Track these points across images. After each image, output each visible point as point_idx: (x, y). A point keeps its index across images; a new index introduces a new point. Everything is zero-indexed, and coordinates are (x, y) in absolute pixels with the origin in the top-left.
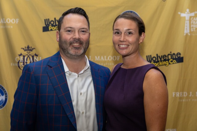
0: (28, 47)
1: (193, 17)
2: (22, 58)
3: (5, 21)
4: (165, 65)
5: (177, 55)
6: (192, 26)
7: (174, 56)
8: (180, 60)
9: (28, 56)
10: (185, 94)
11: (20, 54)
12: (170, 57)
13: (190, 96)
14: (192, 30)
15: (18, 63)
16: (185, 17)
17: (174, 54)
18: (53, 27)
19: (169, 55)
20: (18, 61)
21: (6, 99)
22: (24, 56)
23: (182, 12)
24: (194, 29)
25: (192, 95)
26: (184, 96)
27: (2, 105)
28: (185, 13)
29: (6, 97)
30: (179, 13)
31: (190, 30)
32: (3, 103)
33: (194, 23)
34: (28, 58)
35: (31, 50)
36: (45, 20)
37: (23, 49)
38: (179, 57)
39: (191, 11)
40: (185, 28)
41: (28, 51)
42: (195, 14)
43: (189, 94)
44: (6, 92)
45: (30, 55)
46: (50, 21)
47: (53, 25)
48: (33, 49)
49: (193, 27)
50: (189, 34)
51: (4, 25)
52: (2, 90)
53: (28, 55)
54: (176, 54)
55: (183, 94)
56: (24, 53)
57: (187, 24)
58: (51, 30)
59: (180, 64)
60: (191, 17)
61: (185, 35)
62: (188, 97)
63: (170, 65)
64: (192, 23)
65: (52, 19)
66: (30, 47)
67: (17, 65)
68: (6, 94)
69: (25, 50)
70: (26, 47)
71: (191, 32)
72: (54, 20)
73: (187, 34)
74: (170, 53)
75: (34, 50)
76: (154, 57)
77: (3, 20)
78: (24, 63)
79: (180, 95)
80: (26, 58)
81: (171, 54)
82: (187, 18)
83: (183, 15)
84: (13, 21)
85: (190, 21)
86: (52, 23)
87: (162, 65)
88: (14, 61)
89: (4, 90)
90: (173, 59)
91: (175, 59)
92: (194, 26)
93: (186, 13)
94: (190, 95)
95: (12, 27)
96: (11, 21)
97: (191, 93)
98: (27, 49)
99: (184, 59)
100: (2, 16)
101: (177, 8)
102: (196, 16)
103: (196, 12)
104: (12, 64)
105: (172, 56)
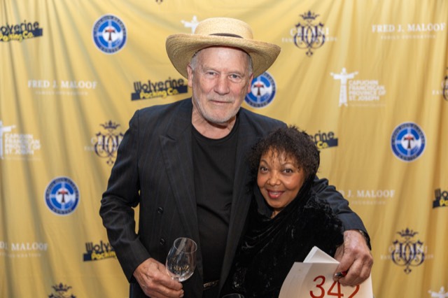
0: (110, 123)
1: (352, 80)
2: (100, 139)
3: (77, 84)
5: (329, 135)
6: (350, 93)
7: (324, 137)
8: (333, 142)
9: (110, 137)
11: (97, 132)
12: (318, 138)
14: (350, 99)
15: (96, 146)
16: (339, 81)
17: (324, 134)
18: (147, 94)
19: (316, 135)
20: (94, 144)
21: (77, 200)
22: (104, 137)
23: (335, 72)
24: (354, 97)
27: (70, 208)
28: (339, 73)
29: (77, 196)
30: (332, 74)
31: (348, 98)
32: (73, 205)
33: (354, 88)
34: (110, 140)
35: (115, 128)
36: (135, 84)
37: (103, 126)
38: (332, 139)
39: (349, 71)
40: (341, 95)
41: (111, 129)
42: (355, 76)
43: (346, 193)
44: (76, 188)
45: (113, 134)
46: (142, 84)
47: (146, 91)
48: (117, 126)
49: (352, 95)
50: (346, 105)
51: (76, 90)
52: (71, 186)
53: (111, 134)
54: (327, 133)
56: (105, 131)
57: (343, 90)
58: (144, 98)
59: (333, 149)
60: (348, 80)
61: (340, 105)
64: (350, 88)
65: (144, 81)
66: (113, 122)
67: (93, 149)
68: (77, 192)
69: (106, 128)
70: (108, 122)
71: (349, 102)
72: (147, 83)
73: (343, 105)
74: (318, 132)
75: (118, 128)
77: (74, 84)
78: (103, 146)
80: (106, 139)
81: (320, 135)
82: (344, 81)
83: (337, 77)
84: (89, 85)
85: (348, 85)
86: (145, 87)
88: (89, 144)
89: (74, 185)
90: (324, 141)
91: (326, 141)
92: (354, 93)
94: (348, 194)
95: (86, 93)
96: (86, 85)
97: (350, 192)
98: (108, 125)
99: (339, 142)
100: (72, 77)
101: (328, 67)
102: (356, 78)
103: (356, 73)
104: (85, 148)
105: (322, 136)
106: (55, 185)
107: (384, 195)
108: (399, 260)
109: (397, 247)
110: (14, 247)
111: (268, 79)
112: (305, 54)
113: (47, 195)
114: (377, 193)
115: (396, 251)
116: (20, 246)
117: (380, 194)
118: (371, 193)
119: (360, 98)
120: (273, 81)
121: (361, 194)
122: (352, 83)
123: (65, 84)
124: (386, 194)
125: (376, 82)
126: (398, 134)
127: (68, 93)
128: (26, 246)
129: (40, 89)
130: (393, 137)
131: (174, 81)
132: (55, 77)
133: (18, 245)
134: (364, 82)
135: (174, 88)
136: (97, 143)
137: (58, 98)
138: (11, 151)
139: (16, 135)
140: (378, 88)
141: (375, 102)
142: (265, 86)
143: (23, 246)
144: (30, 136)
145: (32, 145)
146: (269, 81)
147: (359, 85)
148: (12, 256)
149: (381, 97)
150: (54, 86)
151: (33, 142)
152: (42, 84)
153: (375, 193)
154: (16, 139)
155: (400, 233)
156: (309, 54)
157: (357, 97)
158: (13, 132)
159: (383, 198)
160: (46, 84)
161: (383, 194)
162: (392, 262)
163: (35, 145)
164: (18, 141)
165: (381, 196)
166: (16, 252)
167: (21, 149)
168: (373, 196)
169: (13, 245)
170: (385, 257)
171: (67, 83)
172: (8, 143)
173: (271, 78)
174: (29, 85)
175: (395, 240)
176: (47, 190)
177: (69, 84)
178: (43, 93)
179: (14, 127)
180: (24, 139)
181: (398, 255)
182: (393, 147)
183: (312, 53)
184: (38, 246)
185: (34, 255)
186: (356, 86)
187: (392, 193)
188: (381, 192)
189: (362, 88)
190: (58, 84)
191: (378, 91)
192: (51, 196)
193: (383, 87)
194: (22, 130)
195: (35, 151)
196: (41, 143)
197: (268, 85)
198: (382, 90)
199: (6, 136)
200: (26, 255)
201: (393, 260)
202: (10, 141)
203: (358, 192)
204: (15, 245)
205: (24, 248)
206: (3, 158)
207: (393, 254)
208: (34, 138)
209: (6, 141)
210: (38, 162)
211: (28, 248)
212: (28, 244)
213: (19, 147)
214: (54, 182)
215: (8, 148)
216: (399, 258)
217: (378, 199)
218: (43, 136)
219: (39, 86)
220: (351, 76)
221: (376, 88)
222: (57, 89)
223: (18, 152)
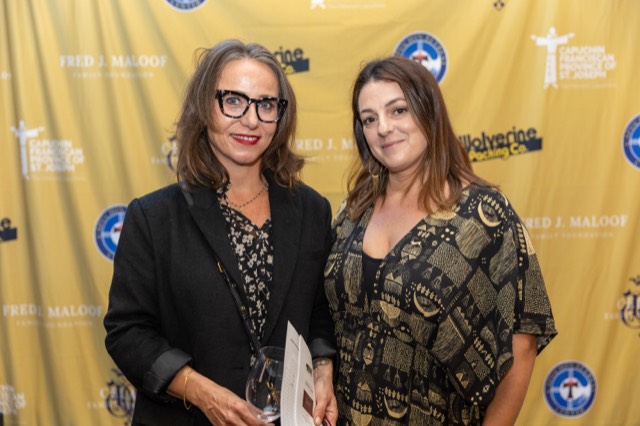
1: (566, 46)
2: (175, 145)
3: (137, 60)
4: (501, 156)
5: (528, 133)
6: (562, 66)
7: (521, 135)
8: (535, 144)
10: (547, 222)
12: (511, 138)
13: (558, 225)
14: (562, 77)
15: (169, 156)
16: (546, 47)
17: (521, 132)
19: (509, 133)
20: (166, 153)
23: (539, 34)
24: (568, 73)
25: (562, 222)
26: (544, 226)
30: (533, 37)
33: (567, 59)
38: (533, 140)
39: (560, 33)
40: (547, 70)
42: (570, 40)
43: (554, 221)
49: (564, 70)
50: (556, 86)
51: (135, 70)
54: (525, 130)
55: (541, 223)
57: (551, 62)
59: (535, 154)
60: (559, 47)
61: (546, 87)
62: (552, 229)
63: (512, 158)
64: (561, 59)
67: (165, 161)
71: (559, 81)
73: (550, 87)
74: (511, 129)
76: (476, 139)
77: (131, 60)
79: (534, 224)
81: (514, 133)
82: (552, 49)
83: (541, 41)
84: (154, 61)
85: (558, 54)
87: (495, 157)
90: (520, 143)
91: (525, 143)
92: (568, 67)
93: (549, 36)
94: (557, 223)
95: (151, 75)
96: (151, 62)
97: (559, 220)
99: (545, 144)
100: (129, 50)
101: (528, 25)
102: (571, 43)
103: (572, 35)
104: (153, 160)
105: (516, 135)
106: (109, 218)
107: (612, 223)
108: (632, 320)
109: (630, 300)
110: (53, 312)
111: (433, 46)
112: (492, 7)
113: (98, 233)
114: (601, 221)
115: (628, 307)
116: (61, 311)
117: (604, 221)
118: (591, 222)
119: (577, 75)
120: (442, 50)
121: (575, 222)
122: (564, 51)
123: (118, 61)
124: (614, 221)
125: (602, 49)
126: (634, 130)
127: (123, 75)
128: (69, 311)
129: (80, 70)
130: (626, 134)
131: (288, 52)
132: (102, 50)
133: (57, 309)
134: (583, 49)
135: (287, 64)
136: (171, 152)
137: (107, 83)
138: (39, 166)
139: (46, 142)
140: (605, 58)
141: (599, 80)
142: (429, 58)
143: (65, 311)
144: (67, 144)
145: (72, 157)
146: (437, 50)
147: (575, 54)
148: (50, 326)
149: (609, 73)
150: (101, 65)
151: (72, 152)
152: (83, 61)
153: (597, 220)
154: (46, 147)
155: (634, 280)
156: (499, 6)
157: (572, 73)
158: (40, 137)
159: (609, 228)
160: (89, 61)
161: (609, 221)
162: (621, 323)
163: (75, 156)
164: (50, 152)
165: (606, 224)
166: (55, 320)
167: (55, 163)
168: (594, 224)
169: (50, 310)
170: (612, 317)
171: (121, 58)
172: (34, 154)
173: (438, 45)
174: (62, 64)
175: (626, 291)
176: (98, 226)
177: (124, 60)
178: (85, 75)
179: (42, 129)
180: (59, 147)
181: (631, 313)
182: (627, 149)
183: (503, 5)
184: (87, 310)
185: (83, 324)
186: (570, 55)
187: (623, 221)
188: (607, 218)
189: (580, 59)
190: (106, 60)
191: (604, 63)
192: (104, 235)
193: (612, 58)
194: (54, 134)
195: (78, 167)
196: (85, 153)
197: (434, 57)
198: (611, 61)
199: (31, 143)
200: (71, 324)
201: (623, 319)
202: (38, 151)
203: (572, 219)
204: (54, 309)
205: (67, 314)
206: (27, 178)
207: (623, 311)
208: (74, 146)
209: (31, 151)
210: (81, 183)
211: (73, 314)
212: (72, 308)
213: (51, 160)
214: (107, 213)
215: (35, 162)
216: (632, 317)
217: (601, 229)
218: (87, 143)
219: (78, 65)
220: (564, 40)
221: (600, 58)
222: (106, 69)
223: (50, 168)
